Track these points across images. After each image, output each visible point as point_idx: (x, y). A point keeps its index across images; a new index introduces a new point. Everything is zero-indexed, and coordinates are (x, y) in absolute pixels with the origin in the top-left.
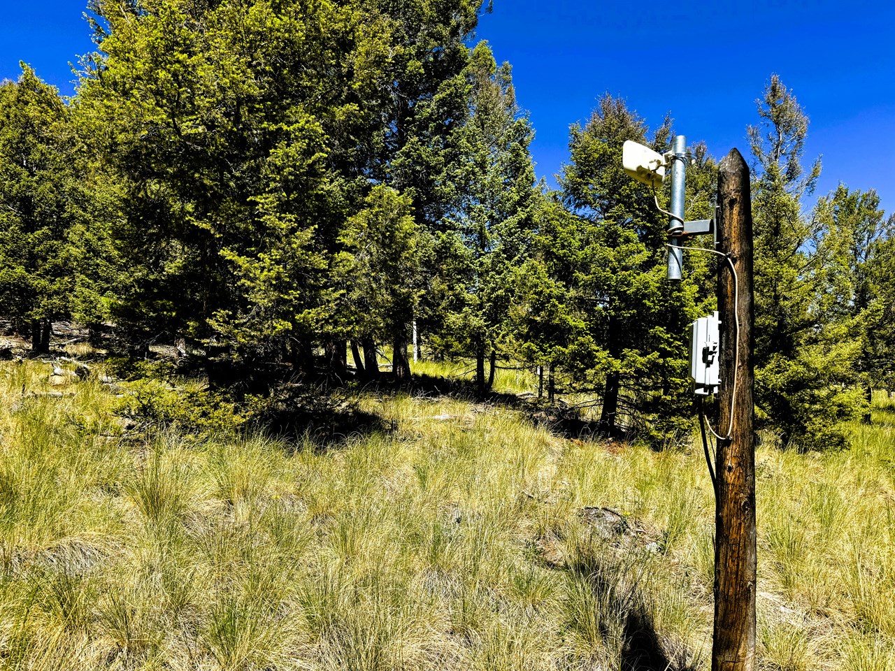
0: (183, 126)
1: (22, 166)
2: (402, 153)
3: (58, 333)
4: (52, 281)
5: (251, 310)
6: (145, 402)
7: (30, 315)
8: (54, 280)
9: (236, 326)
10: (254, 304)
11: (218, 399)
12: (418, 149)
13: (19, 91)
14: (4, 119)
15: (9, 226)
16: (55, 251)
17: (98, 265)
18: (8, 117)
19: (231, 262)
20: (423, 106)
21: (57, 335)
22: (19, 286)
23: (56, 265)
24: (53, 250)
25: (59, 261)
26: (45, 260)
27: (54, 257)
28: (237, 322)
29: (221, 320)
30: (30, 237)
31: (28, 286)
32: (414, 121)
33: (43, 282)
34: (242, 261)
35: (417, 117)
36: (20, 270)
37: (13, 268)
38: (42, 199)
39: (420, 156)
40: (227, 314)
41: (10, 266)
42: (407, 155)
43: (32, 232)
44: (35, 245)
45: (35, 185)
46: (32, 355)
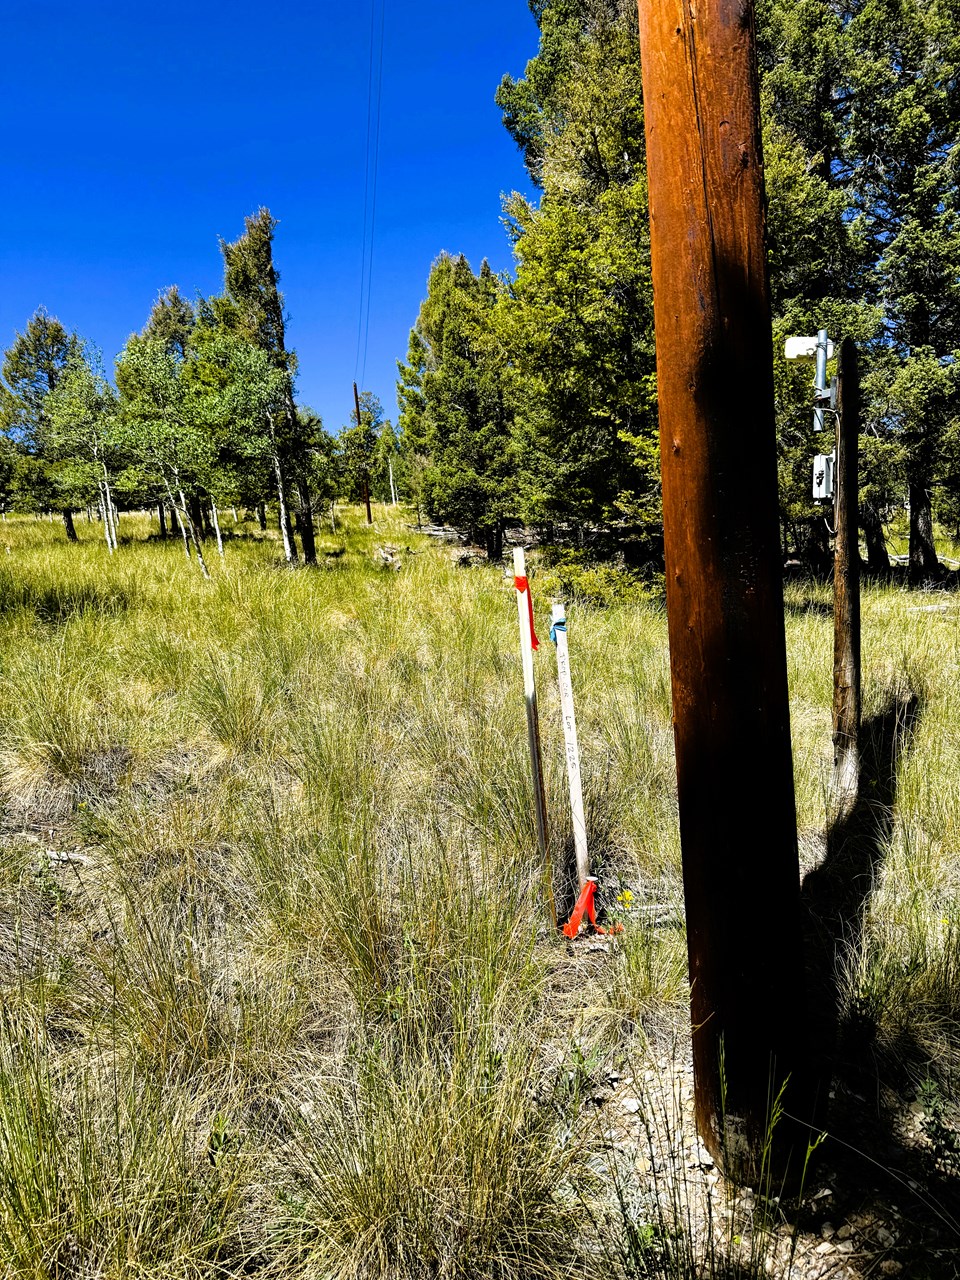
0: (586, 314)
1: (464, 358)
2: (892, 249)
3: (512, 541)
4: (499, 482)
5: (653, 487)
6: (565, 580)
7: (483, 521)
8: (502, 481)
9: (641, 505)
10: (656, 482)
11: (633, 579)
12: (917, 238)
13: (456, 273)
14: (445, 309)
15: (458, 426)
16: (500, 448)
17: (538, 459)
18: (448, 306)
19: (627, 443)
20: (927, 172)
21: (511, 543)
22: (471, 491)
23: (503, 464)
24: (499, 447)
25: (505, 458)
26: (492, 458)
27: (499, 455)
28: (639, 501)
29: (625, 500)
30: (478, 436)
31: (479, 490)
32: (913, 195)
33: (492, 484)
34: (638, 441)
35: (917, 190)
36: (471, 473)
37: (465, 471)
38: (484, 391)
39: (921, 246)
40: (630, 494)
41: (462, 470)
42: (902, 250)
43: (479, 430)
44: (482, 444)
45: (477, 376)
46: (486, 563)
